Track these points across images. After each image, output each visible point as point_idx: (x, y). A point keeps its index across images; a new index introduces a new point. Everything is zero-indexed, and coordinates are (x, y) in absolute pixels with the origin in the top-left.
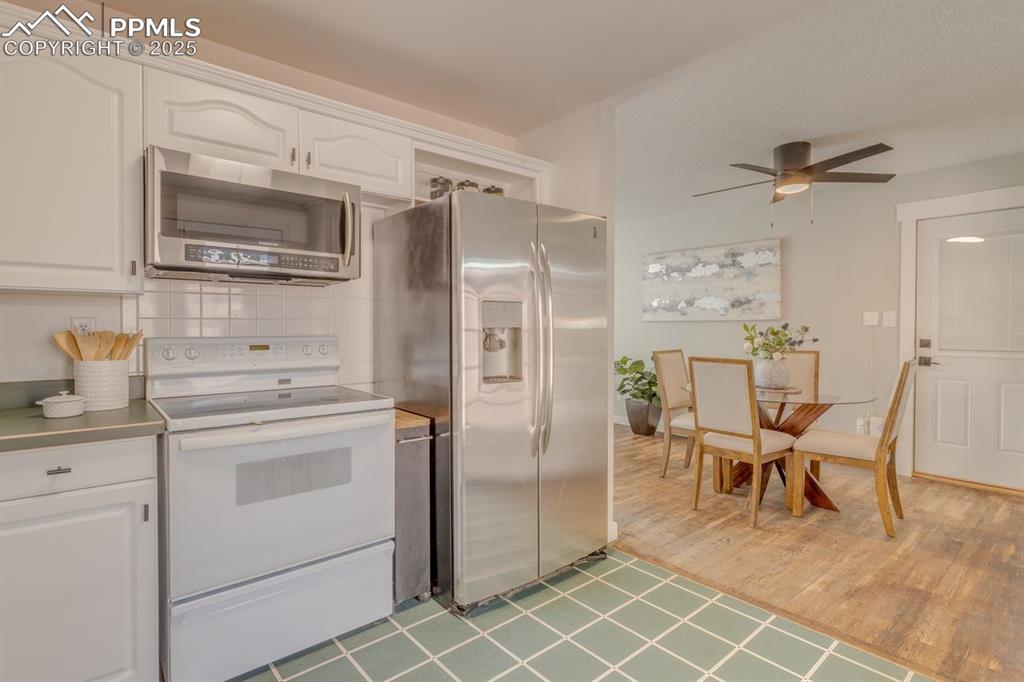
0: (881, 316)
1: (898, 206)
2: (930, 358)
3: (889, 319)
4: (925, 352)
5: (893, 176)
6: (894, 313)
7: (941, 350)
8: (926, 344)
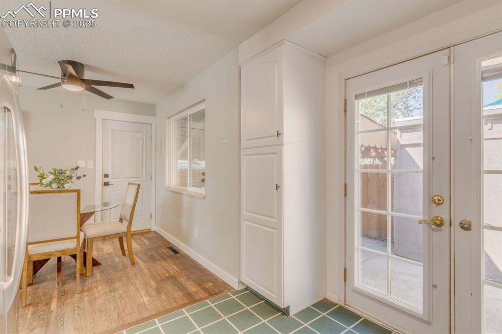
0: (87, 163)
1: (95, 110)
2: (108, 182)
3: (90, 164)
4: (106, 180)
5: (113, 97)
6: (93, 161)
7: (112, 178)
8: (106, 176)
